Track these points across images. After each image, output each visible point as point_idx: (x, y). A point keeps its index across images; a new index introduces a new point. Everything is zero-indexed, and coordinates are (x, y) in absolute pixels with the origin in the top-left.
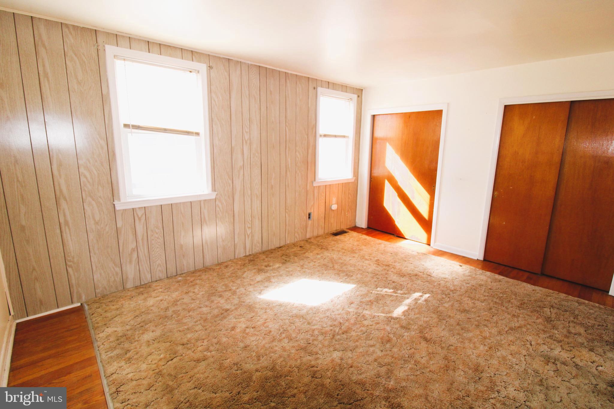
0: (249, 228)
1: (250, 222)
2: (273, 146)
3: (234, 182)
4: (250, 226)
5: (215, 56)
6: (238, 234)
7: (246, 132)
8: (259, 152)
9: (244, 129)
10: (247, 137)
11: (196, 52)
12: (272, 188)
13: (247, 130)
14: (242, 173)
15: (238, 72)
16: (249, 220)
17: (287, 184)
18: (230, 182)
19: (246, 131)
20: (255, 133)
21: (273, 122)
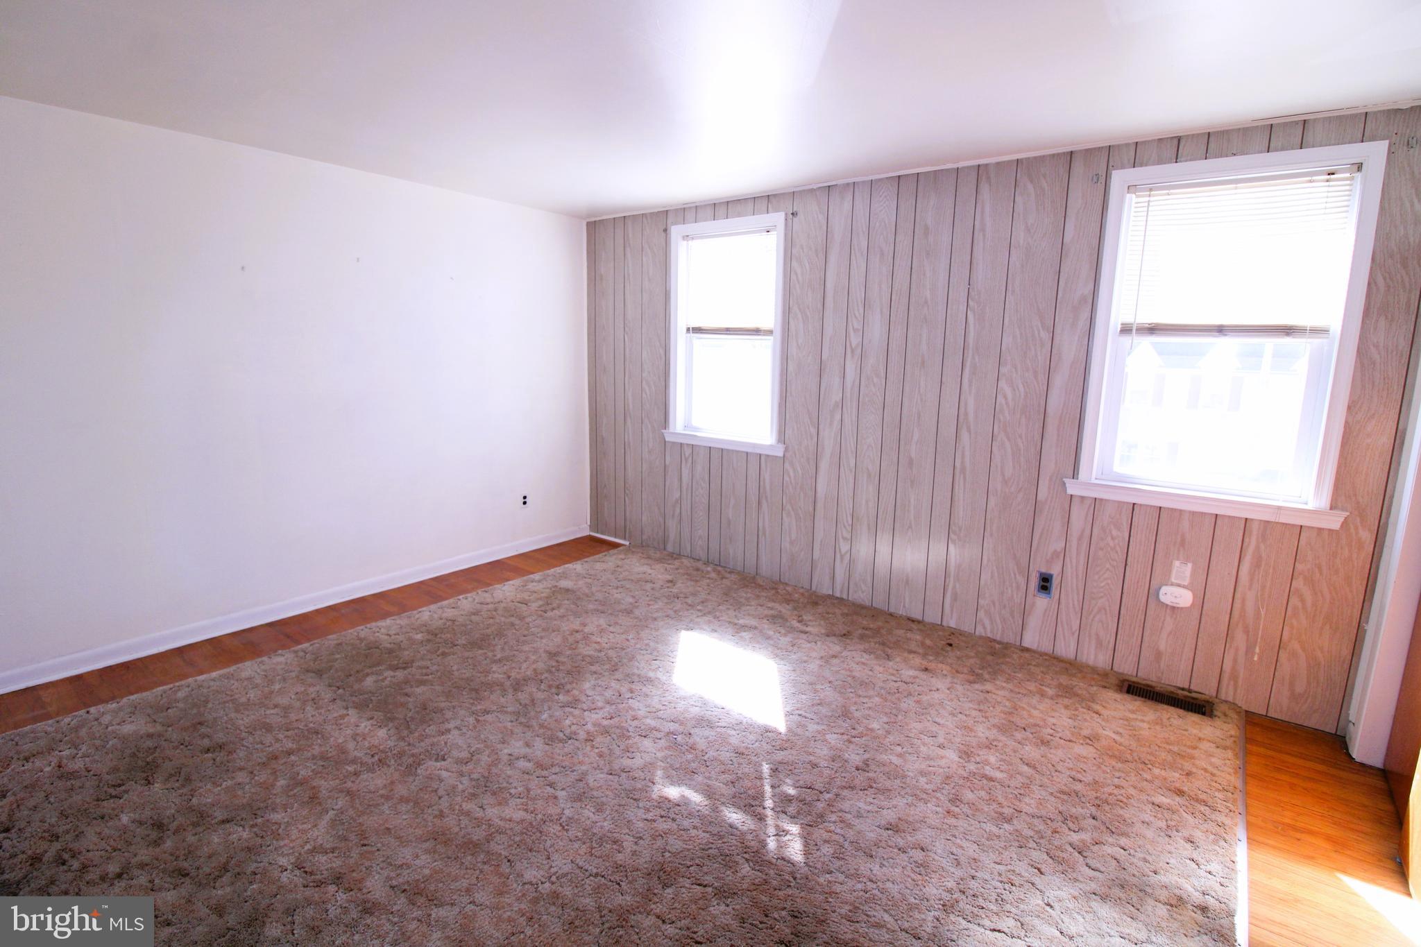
0: (844, 539)
1: (850, 529)
2: (923, 362)
3: (821, 433)
4: (849, 537)
5: (804, 191)
6: (821, 542)
7: (855, 330)
8: (883, 375)
9: (850, 324)
10: (855, 340)
11: (775, 195)
12: (911, 462)
13: (858, 325)
14: (838, 417)
15: (847, 205)
16: (847, 522)
17: (958, 464)
18: (813, 431)
19: (856, 326)
20: (876, 331)
21: (926, 302)
